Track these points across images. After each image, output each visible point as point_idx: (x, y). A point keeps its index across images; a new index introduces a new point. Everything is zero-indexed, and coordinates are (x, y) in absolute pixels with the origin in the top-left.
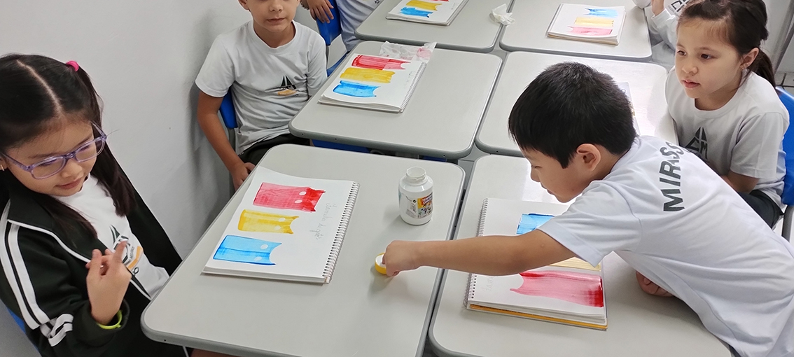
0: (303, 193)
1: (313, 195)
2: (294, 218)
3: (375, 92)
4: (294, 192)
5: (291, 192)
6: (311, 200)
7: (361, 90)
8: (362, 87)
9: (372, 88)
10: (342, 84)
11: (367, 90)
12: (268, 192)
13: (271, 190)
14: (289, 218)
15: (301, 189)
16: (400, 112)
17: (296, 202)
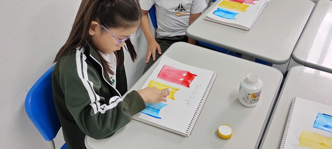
0: (185, 75)
1: (190, 76)
2: (177, 90)
3: (236, 17)
4: (180, 73)
5: (179, 73)
6: (189, 80)
7: (228, 15)
8: (229, 13)
9: (234, 14)
10: (219, 10)
11: (231, 15)
12: (166, 71)
13: (168, 70)
14: (174, 89)
15: (184, 72)
16: (248, 30)
17: (180, 80)
